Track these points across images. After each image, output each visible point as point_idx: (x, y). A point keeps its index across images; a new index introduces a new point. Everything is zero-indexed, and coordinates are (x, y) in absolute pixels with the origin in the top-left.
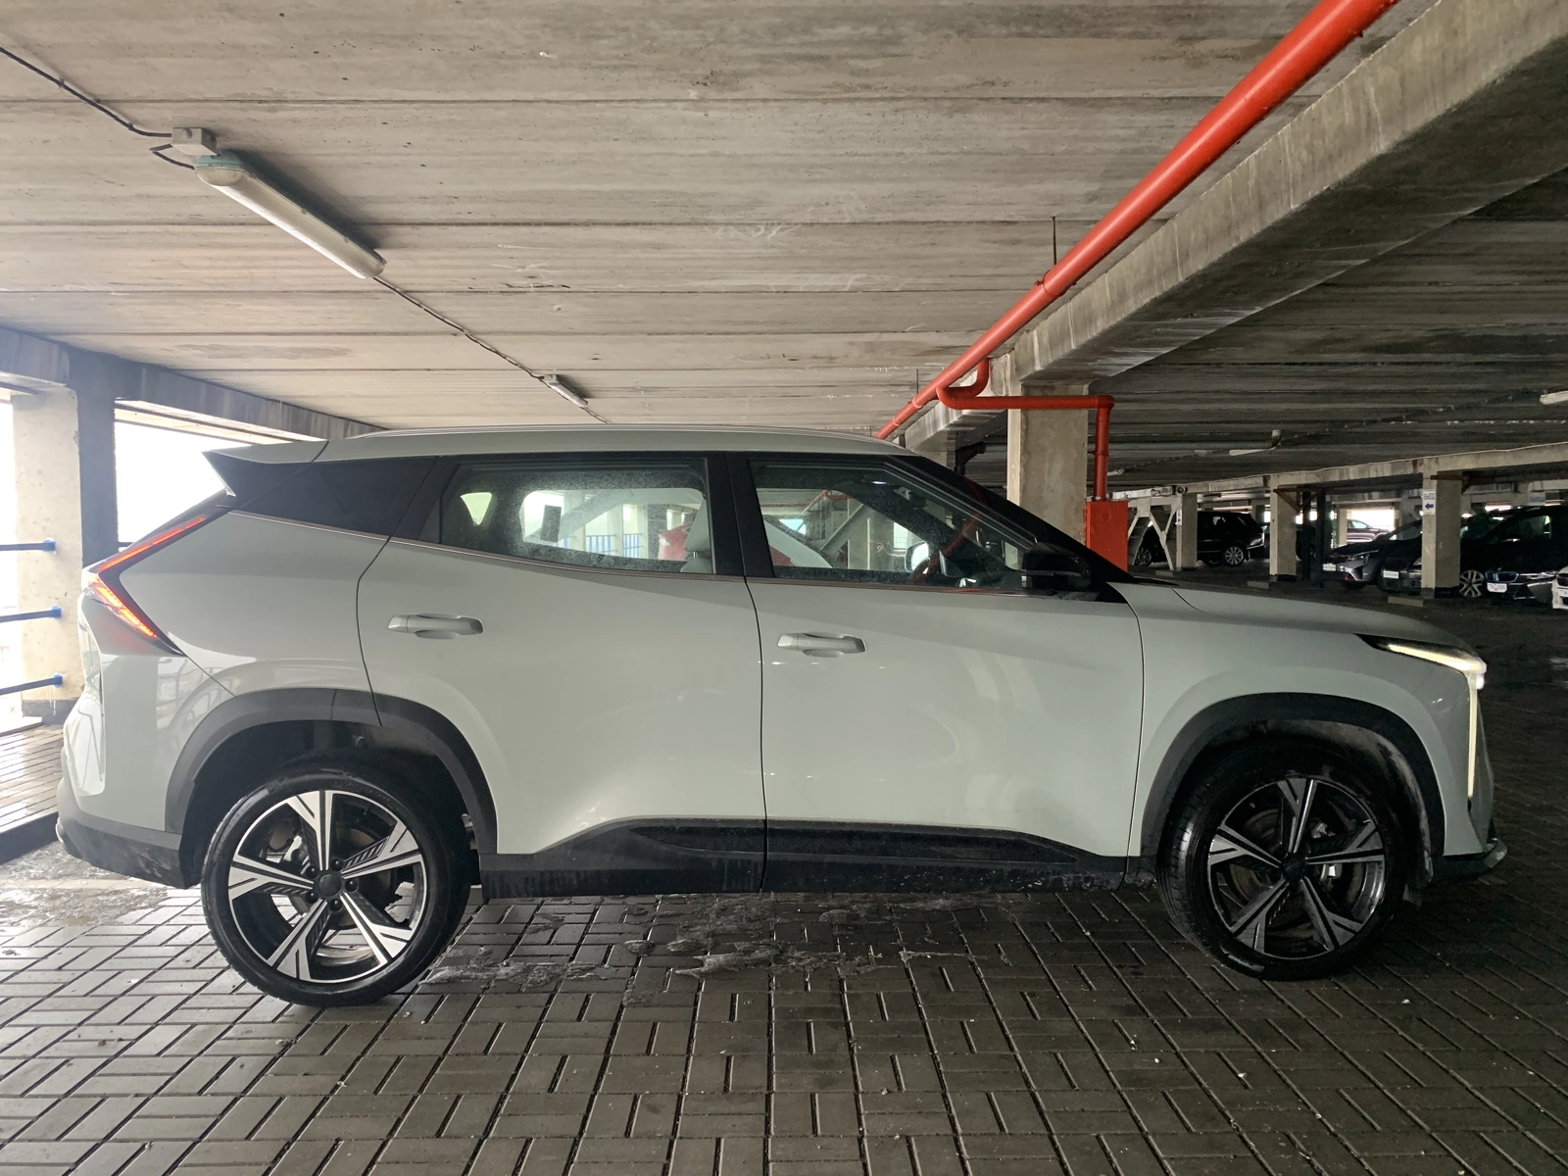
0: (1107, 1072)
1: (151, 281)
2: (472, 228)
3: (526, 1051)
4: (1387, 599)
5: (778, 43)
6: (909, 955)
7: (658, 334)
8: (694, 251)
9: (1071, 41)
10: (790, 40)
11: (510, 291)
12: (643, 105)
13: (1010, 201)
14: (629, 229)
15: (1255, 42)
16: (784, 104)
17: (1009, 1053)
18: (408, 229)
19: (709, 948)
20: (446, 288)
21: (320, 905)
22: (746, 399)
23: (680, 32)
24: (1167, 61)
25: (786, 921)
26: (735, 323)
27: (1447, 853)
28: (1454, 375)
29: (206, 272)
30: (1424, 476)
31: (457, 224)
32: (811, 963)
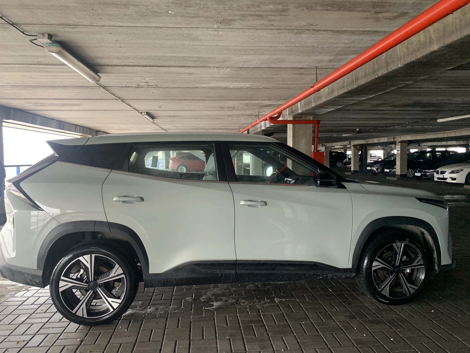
0: (350, 340)
1: (19, 82)
2: (131, 67)
3: (163, 340)
4: (386, 178)
5: (248, 10)
6: (278, 300)
7: (182, 100)
8: (202, 75)
9: (341, 12)
10: (253, 9)
11: (139, 87)
12: (199, 29)
13: (305, 62)
14: (182, 68)
15: (398, 14)
16: (244, 30)
17: (318, 334)
18: (110, 67)
19: (214, 300)
20: (118, 86)
21: (90, 293)
22: (204, 119)
23: (217, 6)
24: (368, 20)
25: (236, 289)
26: (207, 97)
27: (442, 264)
28: (415, 114)
29: (39, 80)
30: (397, 142)
31: (126, 66)
32: (248, 304)
